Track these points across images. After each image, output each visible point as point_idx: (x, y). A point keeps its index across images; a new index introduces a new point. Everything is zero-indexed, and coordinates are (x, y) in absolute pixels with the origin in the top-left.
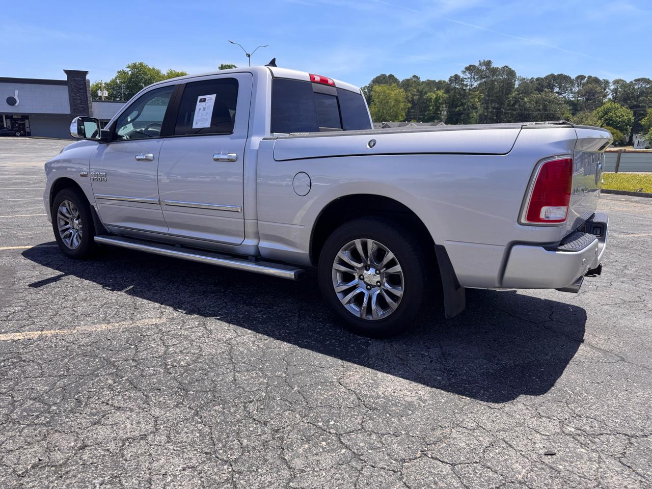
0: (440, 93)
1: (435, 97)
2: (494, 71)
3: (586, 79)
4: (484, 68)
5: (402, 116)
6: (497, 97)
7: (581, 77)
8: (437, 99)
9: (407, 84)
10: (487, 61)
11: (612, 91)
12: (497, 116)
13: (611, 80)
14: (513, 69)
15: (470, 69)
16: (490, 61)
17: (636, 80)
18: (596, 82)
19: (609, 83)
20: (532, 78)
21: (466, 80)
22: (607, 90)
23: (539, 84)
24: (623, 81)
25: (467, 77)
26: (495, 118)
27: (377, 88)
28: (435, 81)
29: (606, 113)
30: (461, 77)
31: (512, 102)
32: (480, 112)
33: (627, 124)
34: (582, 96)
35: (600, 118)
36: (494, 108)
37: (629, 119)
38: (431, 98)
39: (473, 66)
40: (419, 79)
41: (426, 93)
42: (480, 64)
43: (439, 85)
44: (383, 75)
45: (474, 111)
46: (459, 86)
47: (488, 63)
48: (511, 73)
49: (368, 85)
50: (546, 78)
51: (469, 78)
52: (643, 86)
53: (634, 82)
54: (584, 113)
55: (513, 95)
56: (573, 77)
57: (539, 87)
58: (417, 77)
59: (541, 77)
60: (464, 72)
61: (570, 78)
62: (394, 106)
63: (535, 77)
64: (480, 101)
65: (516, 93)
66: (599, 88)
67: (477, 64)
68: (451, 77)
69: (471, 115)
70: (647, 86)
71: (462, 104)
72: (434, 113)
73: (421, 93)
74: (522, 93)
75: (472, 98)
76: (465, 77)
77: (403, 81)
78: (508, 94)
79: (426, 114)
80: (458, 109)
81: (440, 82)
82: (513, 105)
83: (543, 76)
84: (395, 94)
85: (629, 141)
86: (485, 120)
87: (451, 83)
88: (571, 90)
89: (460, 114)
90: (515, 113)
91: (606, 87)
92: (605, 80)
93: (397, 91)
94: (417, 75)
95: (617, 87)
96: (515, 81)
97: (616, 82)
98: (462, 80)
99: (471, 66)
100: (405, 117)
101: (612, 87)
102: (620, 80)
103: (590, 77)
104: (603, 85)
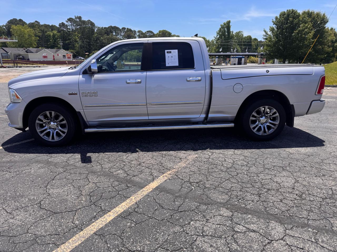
0: (55, 32)
1: (52, 34)
2: (84, 22)
3: (126, 29)
4: (78, 20)
5: (35, 44)
6: (87, 36)
7: (124, 28)
8: (54, 36)
9: (32, 26)
10: (79, 16)
12: (89, 46)
13: (137, 31)
14: (93, 22)
15: (70, 20)
16: (81, 17)
17: (147, 31)
18: (131, 31)
19: (136, 32)
20: (102, 27)
21: (69, 26)
22: (136, 35)
23: (106, 30)
25: (69, 24)
26: (88, 47)
27: (14, 27)
28: (49, 25)
30: (66, 24)
31: (95, 39)
32: (80, 44)
36: (86, 42)
38: (50, 35)
39: (72, 18)
40: (39, 23)
41: (46, 32)
42: (76, 18)
43: (53, 28)
44: (15, 19)
45: (76, 43)
46: (65, 29)
47: (80, 18)
48: (92, 24)
49: (5, 25)
50: (109, 27)
51: (70, 25)
53: (147, 32)
55: (95, 35)
56: (121, 28)
57: (106, 32)
58: (38, 22)
59: (106, 27)
60: (67, 22)
61: (119, 28)
62: (28, 38)
63: (104, 27)
64: (78, 38)
65: (96, 34)
66: (132, 34)
67: (74, 18)
68: (60, 24)
69: (75, 45)
70: (152, 35)
71: (69, 39)
72: (53, 44)
73: (43, 32)
74: (99, 35)
75: (74, 36)
76: (68, 24)
77: (29, 23)
78: (93, 35)
79: (49, 43)
80: (67, 42)
81: (52, 26)
82: (96, 40)
83: (107, 27)
84: (28, 32)
86: (83, 48)
87: (60, 27)
88: (121, 34)
89: (69, 44)
90: (98, 45)
92: (134, 30)
93: (29, 29)
94: (38, 21)
96: (95, 28)
97: (139, 32)
98: (67, 26)
99: (70, 18)
100: (37, 45)
101: (138, 34)
102: (140, 31)
103: (128, 29)
104: (134, 33)
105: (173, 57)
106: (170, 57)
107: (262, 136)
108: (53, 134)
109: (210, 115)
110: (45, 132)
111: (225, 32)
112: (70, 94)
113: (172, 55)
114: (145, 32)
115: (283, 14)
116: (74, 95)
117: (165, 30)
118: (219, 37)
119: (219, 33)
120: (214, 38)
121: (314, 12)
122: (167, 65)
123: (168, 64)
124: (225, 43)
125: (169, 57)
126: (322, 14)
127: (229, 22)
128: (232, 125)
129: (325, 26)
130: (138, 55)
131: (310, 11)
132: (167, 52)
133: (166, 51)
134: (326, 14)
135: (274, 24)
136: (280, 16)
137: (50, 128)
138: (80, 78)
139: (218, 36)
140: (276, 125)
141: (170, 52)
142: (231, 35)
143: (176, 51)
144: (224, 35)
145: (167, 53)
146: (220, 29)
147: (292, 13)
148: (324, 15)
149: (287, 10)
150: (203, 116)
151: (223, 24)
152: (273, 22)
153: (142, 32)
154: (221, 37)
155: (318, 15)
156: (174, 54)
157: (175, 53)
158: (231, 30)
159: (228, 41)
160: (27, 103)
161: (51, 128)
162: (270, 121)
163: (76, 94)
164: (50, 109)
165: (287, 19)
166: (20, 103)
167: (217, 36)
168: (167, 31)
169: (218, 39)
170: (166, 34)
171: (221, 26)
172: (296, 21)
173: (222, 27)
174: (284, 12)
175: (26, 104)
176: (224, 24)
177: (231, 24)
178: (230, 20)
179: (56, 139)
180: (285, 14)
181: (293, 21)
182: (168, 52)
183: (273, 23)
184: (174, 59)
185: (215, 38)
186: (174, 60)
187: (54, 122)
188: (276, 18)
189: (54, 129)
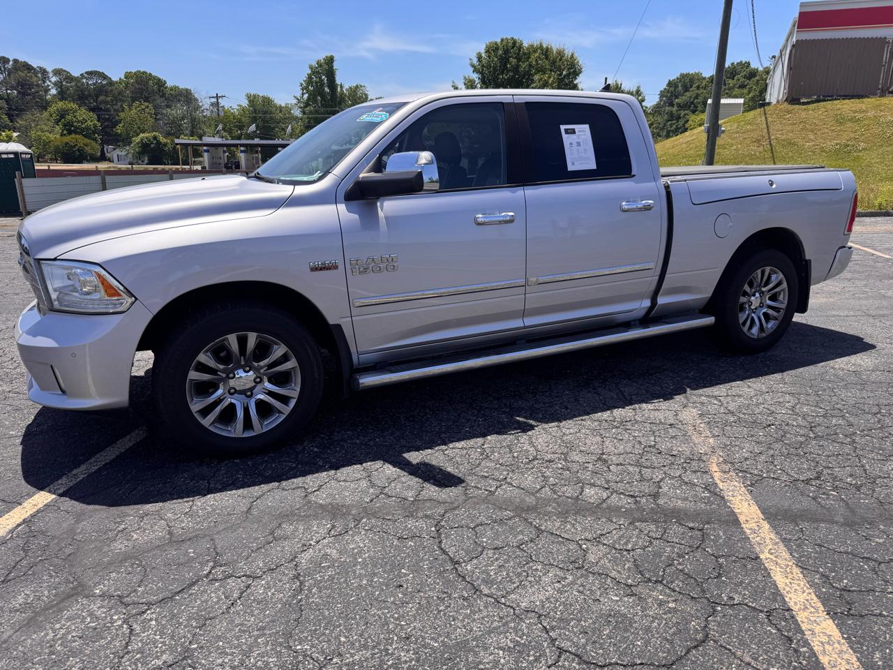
3: (11, 63)
11: (55, 84)
13: (49, 69)
17: (88, 73)
18: (28, 69)
19: (48, 72)
22: (48, 82)
24: (66, 71)
29: (62, 116)
33: (94, 133)
34: (12, 88)
35: (57, 122)
37: (95, 126)
52: (99, 81)
53: (85, 75)
54: (33, 115)
66: (34, 78)
70: (103, 83)
85: (101, 155)
91: (45, 78)
92: (40, 68)
95: (60, 79)
97: (58, 72)
101: (54, 79)
102: (62, 70)
103: (16, 61)
104: (40, 75)
105: (581, 144)
106: (575, 144)
107: (758, 340)
108: (246, 410)
109: (662, 300)
110: (218, 409)
111: (322, 85)
112: (314, 269)
113: (578, 140)
114: (82, 75)
115: (492, 49)
116: (327, 269)
117: (146, 73)
118: (309, 99)
119: (308, 87)
120: (295, 101)
121: (551, 49)
122: (570, 168)
123: (573, 164)
124: (324, 114)
125: (571, 144)
126: (568, 53)
127: (330, 61)
128: (710, 320)
129: (575, 82)
130: (67, 143)
131: (545, 46)
132: (565, 130)
133: (563, 127)
134: (576, 55)
135: (475, 70)
136: (487, 51)
137: (233, 392)
138: (339, 213)
139: (306, 96)
140: (780, 311)
141: (573, 132)
142: (338, 95)
143: (586, 127)
144: (322, 94)
145: (566, 133)
146: (310, 77)
147: (513, 48)
148: (572, 56)
149: (502, 40)
150: (647, 303)
151: (314, 64)
152: (473, 66)
153: (69, 73)
154: (312, 97)
155: (561, 54)
156: (583, 137)
157: (583, 132)
158: (338, 81)
159: (334, 109)
160: (156, 310)
161: (236, 392)
162: (769, 302)
163: (336, 267)
164: (241, 327)
165: (504, 60)
166: (124, 312)
167: (303, 94)
168: (150, 74)
169: (307, 105)
170: (147, 83)
171: (311, 67)
172: (524, 66)
173: (315, 72)
174: (496, 43)
175: (151, 317)
176: (317, 64)
177: (335, 66)
178: (334, 55)
179: (260, 427)
180: (497, 49)
181: (518, 66)
182: (567, 131)
183: (472, 69)
184: (585, 151)
185: (298, 99)
186: (585, 153)
187: (247, 369)
188: (479, 57)
189: (248, 393)
